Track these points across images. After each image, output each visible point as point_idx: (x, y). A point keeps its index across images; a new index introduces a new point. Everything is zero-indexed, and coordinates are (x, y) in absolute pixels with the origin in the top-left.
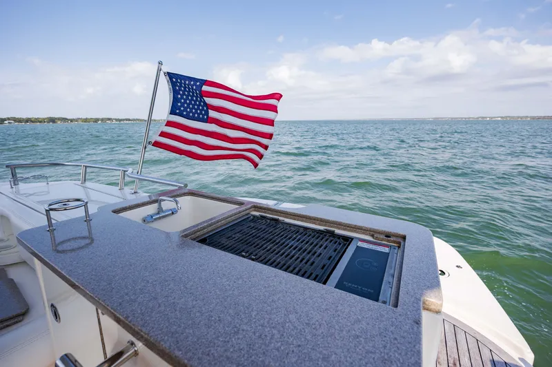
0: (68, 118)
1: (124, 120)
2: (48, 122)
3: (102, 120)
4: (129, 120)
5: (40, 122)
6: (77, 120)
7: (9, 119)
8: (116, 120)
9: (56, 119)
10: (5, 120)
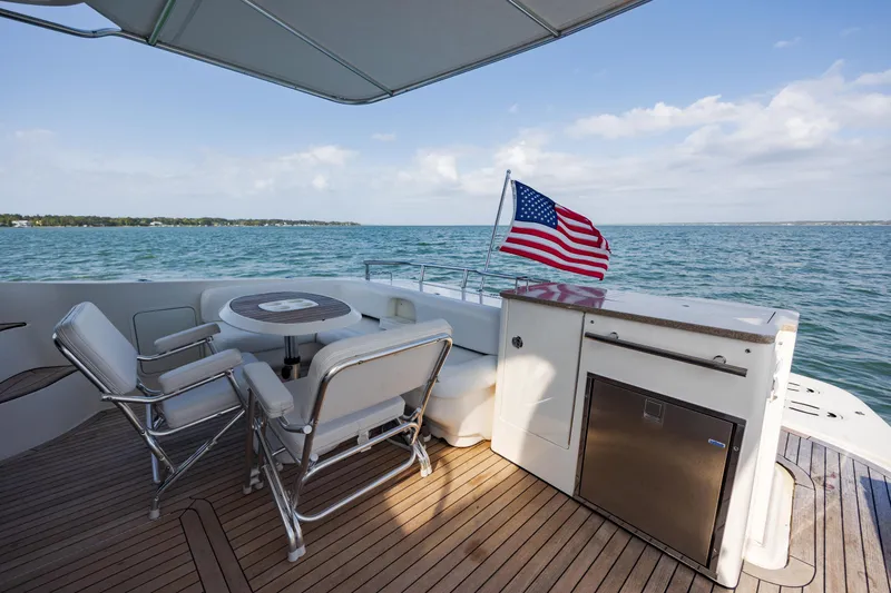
0: (228, 219)
1: (297, 222)
2: (203, 224)
3: (270, 222)
4: (305, 222)
5: (193, 224)
6: (238, 222)
7: (156, 219)
8: (288, 222)
9: (212, 220)
10: (151, 220)
